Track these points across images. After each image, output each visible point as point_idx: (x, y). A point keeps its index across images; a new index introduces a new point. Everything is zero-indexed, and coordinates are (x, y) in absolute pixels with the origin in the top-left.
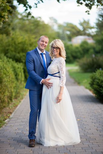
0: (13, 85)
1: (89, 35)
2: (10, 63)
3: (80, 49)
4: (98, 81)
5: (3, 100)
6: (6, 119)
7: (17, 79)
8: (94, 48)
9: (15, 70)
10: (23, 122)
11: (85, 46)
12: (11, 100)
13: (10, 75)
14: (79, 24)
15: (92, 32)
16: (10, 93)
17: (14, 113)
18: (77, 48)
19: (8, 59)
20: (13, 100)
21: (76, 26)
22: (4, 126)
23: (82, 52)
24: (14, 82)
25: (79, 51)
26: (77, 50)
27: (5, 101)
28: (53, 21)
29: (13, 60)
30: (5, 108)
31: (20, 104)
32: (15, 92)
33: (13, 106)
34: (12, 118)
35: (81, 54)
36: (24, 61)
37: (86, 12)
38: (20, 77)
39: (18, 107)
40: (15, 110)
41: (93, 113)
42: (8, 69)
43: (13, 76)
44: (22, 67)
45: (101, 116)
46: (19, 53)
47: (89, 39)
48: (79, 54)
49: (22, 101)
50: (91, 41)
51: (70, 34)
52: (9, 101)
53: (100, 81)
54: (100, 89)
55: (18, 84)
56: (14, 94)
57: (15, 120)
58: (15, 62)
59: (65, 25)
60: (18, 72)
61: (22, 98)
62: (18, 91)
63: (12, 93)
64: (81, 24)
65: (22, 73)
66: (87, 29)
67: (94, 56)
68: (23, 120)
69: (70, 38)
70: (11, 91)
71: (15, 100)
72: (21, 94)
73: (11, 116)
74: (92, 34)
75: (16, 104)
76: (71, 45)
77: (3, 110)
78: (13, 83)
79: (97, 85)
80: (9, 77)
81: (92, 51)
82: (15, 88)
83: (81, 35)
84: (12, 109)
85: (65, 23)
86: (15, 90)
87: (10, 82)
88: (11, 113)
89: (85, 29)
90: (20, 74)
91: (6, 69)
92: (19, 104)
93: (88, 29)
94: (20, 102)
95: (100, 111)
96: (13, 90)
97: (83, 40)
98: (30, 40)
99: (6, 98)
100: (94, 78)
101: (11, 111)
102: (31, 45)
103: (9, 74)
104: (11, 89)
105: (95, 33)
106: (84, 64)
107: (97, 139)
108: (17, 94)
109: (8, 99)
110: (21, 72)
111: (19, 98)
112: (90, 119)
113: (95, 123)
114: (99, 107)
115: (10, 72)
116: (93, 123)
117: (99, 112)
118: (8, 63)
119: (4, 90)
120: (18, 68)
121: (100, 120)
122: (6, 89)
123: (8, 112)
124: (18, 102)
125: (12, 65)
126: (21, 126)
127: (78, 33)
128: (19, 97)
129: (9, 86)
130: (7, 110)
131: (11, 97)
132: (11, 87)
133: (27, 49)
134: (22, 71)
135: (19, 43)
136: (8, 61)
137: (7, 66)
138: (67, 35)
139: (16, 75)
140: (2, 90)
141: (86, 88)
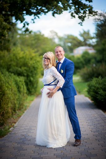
0: (16, 97)
1: (90, 45)
2: (12, 78)
3: (82, 60)
4: (94, 88)
5: (7, 111)
6: (10, 128)
7: (19, 91)
8: (95, 58)
9: (17, 83)
10: (26, 129)
11: (87, 56)
12: (15, 111)
13: (13, 88)
14: (80, 35)
15: (93, 42)
16: (13, 104)
17: (18, 122)
18: (79, 59)
19: (10, 73)
20: (17, 112)
21: (76, 37)
22: (8, 134)
23: (84, 62)
24: (17, 94)
25: (81, 62)
26: (79, 61)
27: (9, 112)
28: (53, 34)
29: (15, 74)
30: (9, 119)
31: (24, 114)
32: (18, 104)
33: (17, 117)
34: (16, 127)
35: (83, 64)
36: (25, 74)
37: (79, 23)
38: (22, 89)
39: (21, 117)
40: (19, 120)
41: (90, 117)
42: (10, 83)
43: (15, 89)
44: (23, 81)
45: (97, 120)
46: (21, 67)
47: (91, 49)
48: (80, 65)
49: (25, 112)
50: (92, 51)
51: (71, 45)
52: (13, 112)
53: (96, 88)
54: (96, 95)
55: (21, 96)
56: (17, 106)
57: (19, 128)
58: (16, 76)
59: (66, 37)
60: (20, 85)
61: (26, 109)
62: (21, 102)
63: (15, 104)
64: (82, 35)
65: (23, 86)
66: (87, 39)
67: (94, 65)
68: (26, 128)
69: (71, 49)
70: (14, 103)
71: (19, 111)
72: (24, 105)
73: (15, 125)
74: (93, 44)
75: (20, 114)
76: (73, 56)
77: (8, 120)
78: (15, 96)
79: (94, 92)
80: (12, 90)
81: (93, 60)
82: (18, 100)
83: (82, 46)
84: (16, 119)
85: (65, 35)
86: (18, 102)
87: (13, 95)
88: (15, 123)
89: (85, 40)
90: (22, 86)
91: (8, 83)
92: (22, 115)
93: (89, 40)
94: (24, 112)
95: (96, 115)
96: (16, 102)
97: (84, 51)
98: (30, 55)
99: (10, 109)
100: (90, 85)
101: (15, 121)
102: (31, 59)
103: (11, 87)
104: (14, 101)
105: (96, 43)
106: (85, 74)
107: (90, 138)
108: (21, 105)
109: (12, 110)
110: (22, 84)
111: (23, 110)
112: (87, 123)
113: (90, 126)
114: (95, 112)
115: (12, 86)
116: (89, 126)
117: (95, 117)
118: (10, 77)
119: (7, 102)
120: (20, 81)
121: (95, 123)
122: (10, 101)
123: (13, 122)
124: (22, 112)
125: (14, 79)
126: (24, 133)
127: (79, 44)
128: (22, 108)
129: (12, 98)
130: (11, 120)
131: (15, 108)
132: (14, 99)
133: (28, 63)
134: (24, 84)
135: (20, 58)
136: (10, 76)
137: (9, 80)
138: (69, 46)
139: (19, 88)
140: (5, 102)
141: (86, 96)
